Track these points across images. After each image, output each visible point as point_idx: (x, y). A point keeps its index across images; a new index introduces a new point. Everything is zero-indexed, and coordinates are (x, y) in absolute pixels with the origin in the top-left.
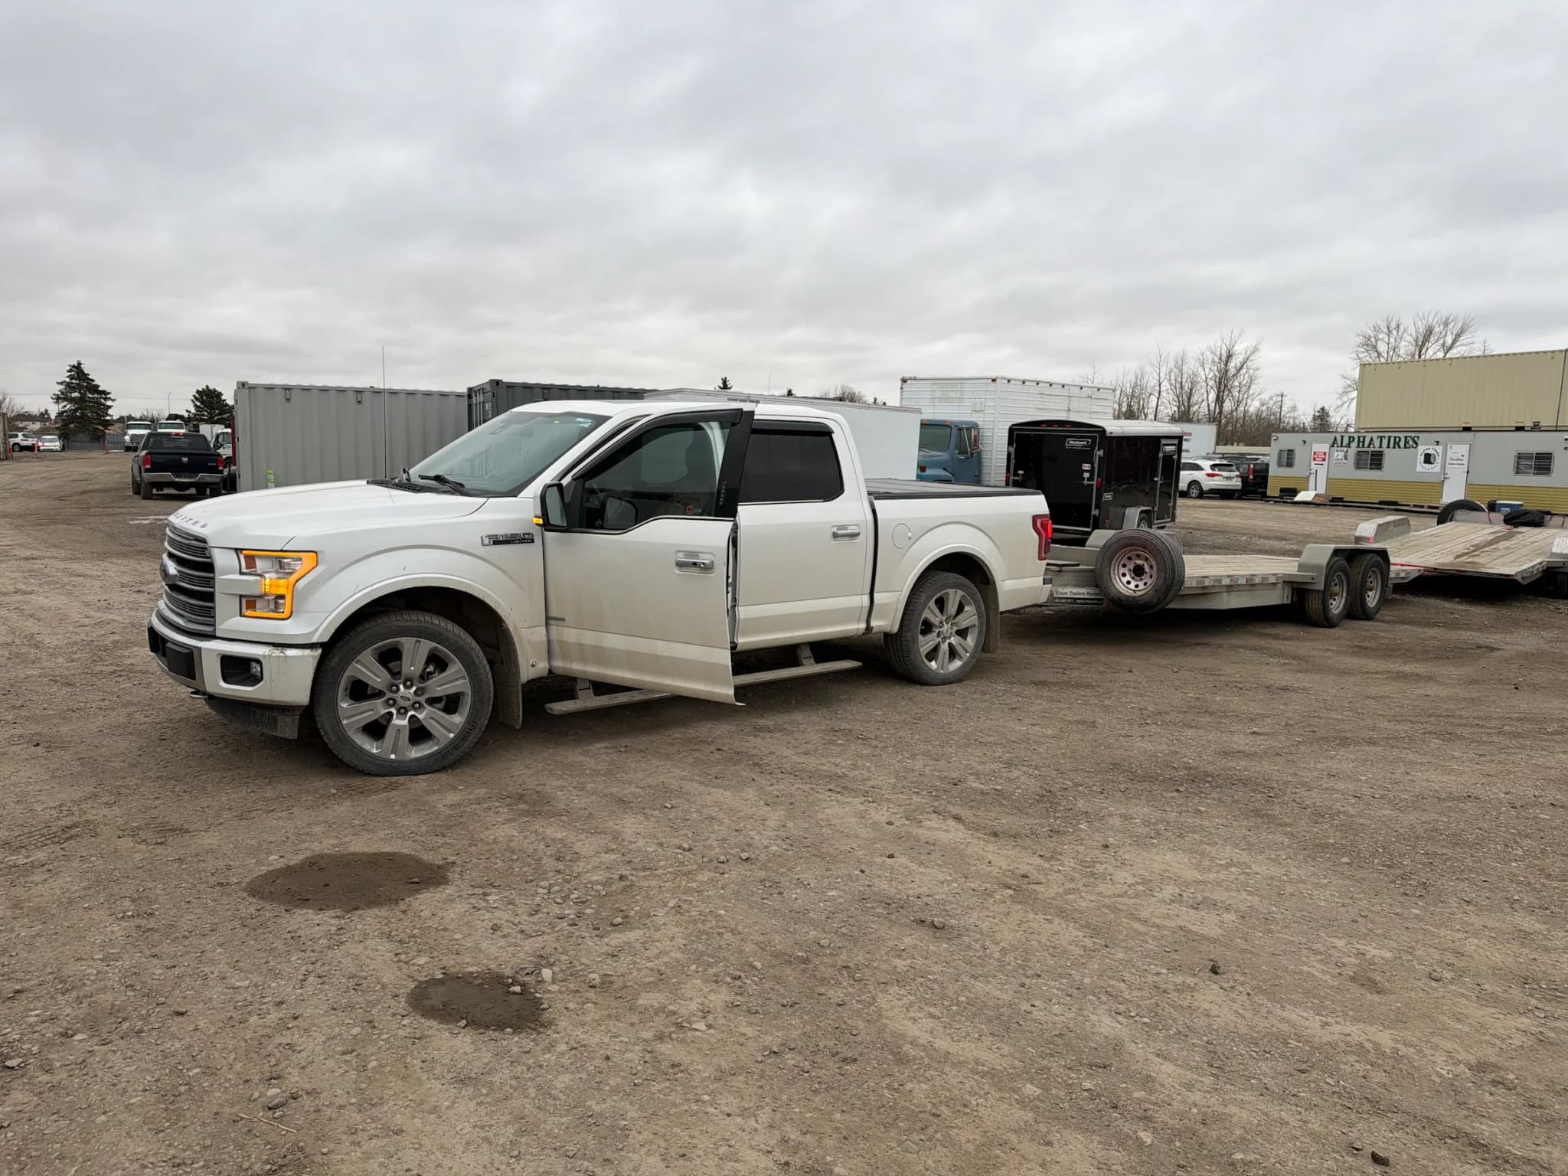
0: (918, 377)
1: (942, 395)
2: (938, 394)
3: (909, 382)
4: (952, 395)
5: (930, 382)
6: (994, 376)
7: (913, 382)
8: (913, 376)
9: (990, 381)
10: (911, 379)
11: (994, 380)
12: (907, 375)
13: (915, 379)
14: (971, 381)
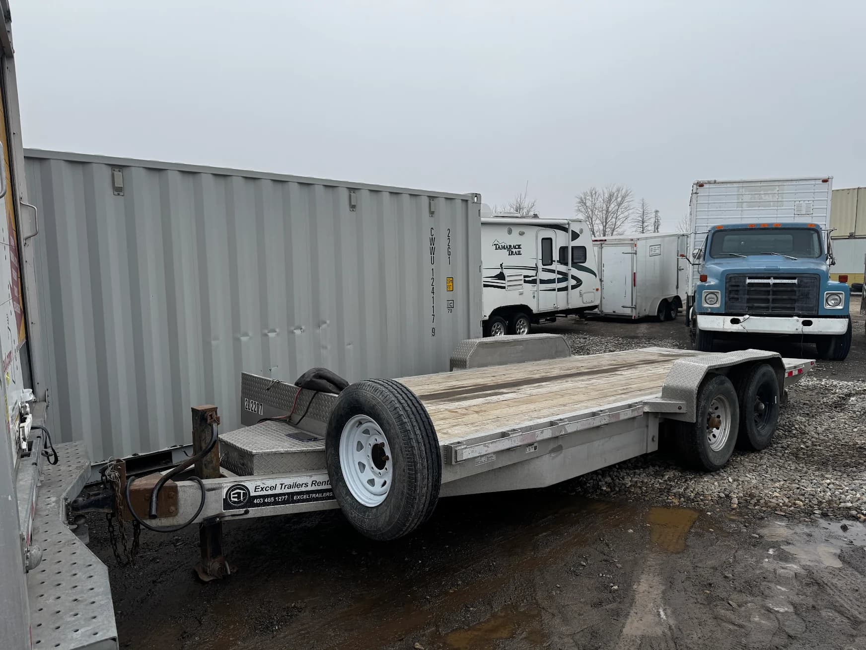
0: (719, 180)
1: (751, 199)
2: (747, 198)
3: (706, 186)
4: (767, 198)
5: (735, 185)
6: (825, 177)
7: (712, 186)
8: (712, 179)
9: (820, 182)
10: (709, 183)
11: (825, 181)
12: (701, 179)
13: (715, 182)
14: (794, 183)
